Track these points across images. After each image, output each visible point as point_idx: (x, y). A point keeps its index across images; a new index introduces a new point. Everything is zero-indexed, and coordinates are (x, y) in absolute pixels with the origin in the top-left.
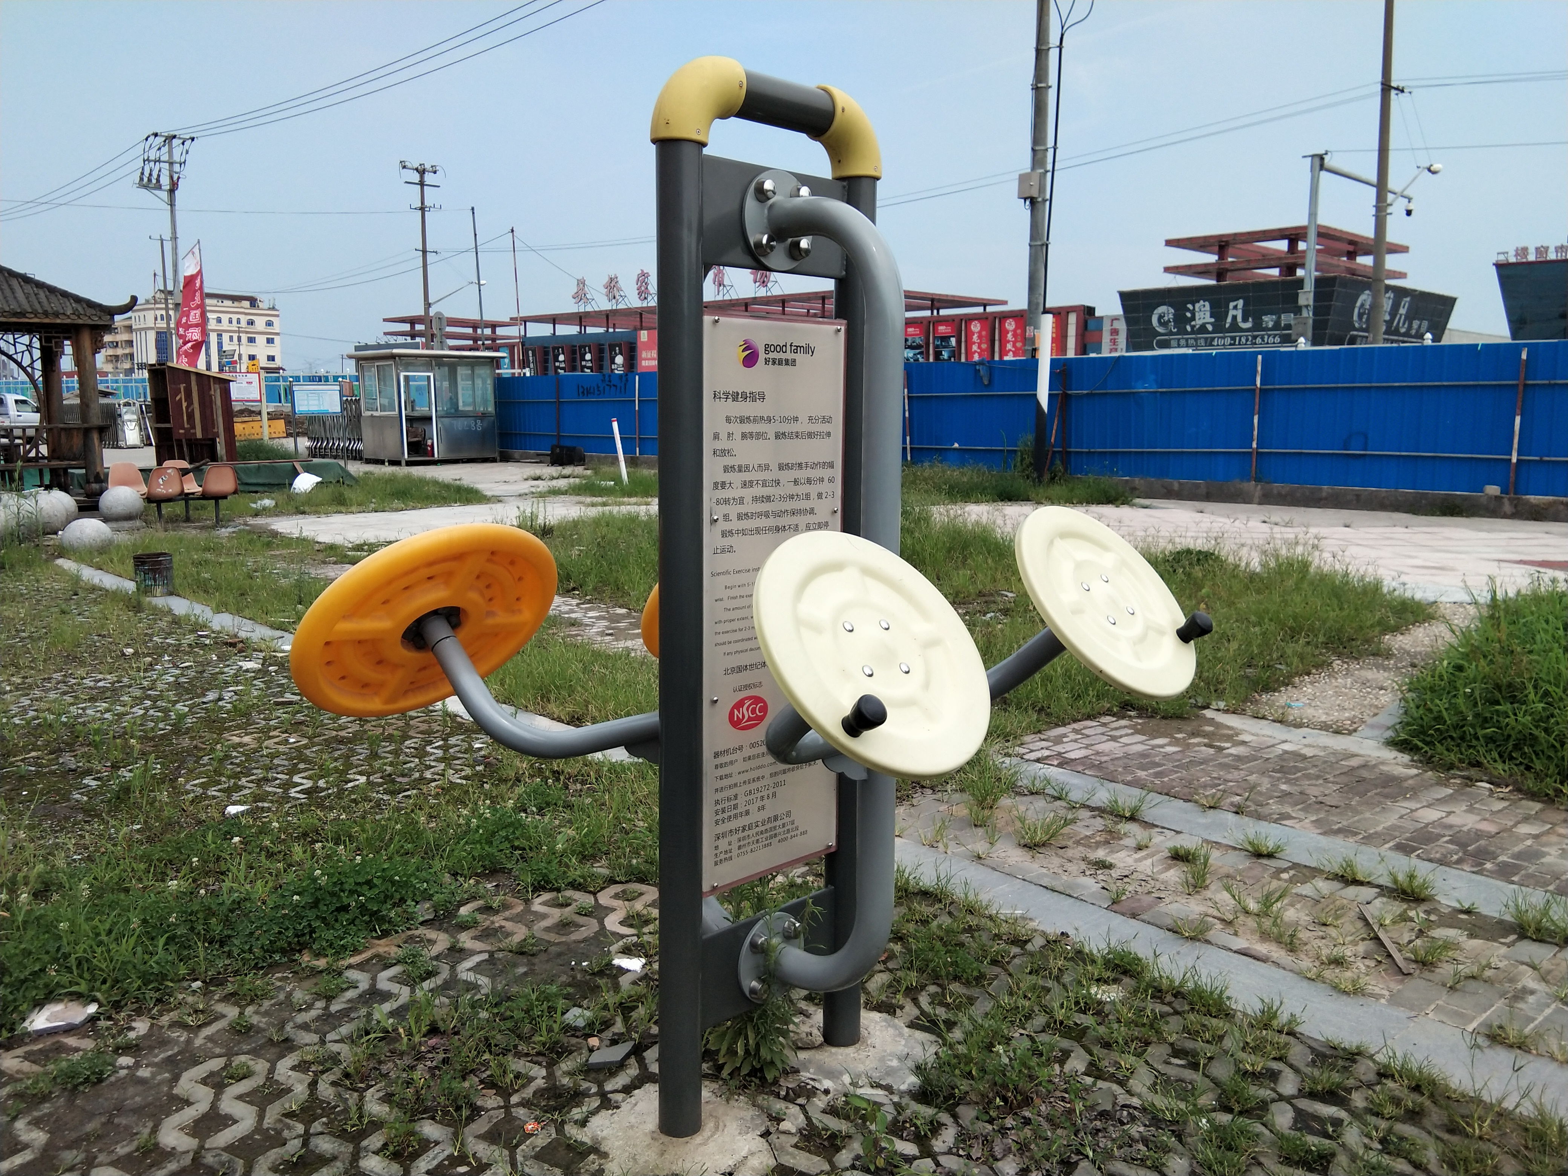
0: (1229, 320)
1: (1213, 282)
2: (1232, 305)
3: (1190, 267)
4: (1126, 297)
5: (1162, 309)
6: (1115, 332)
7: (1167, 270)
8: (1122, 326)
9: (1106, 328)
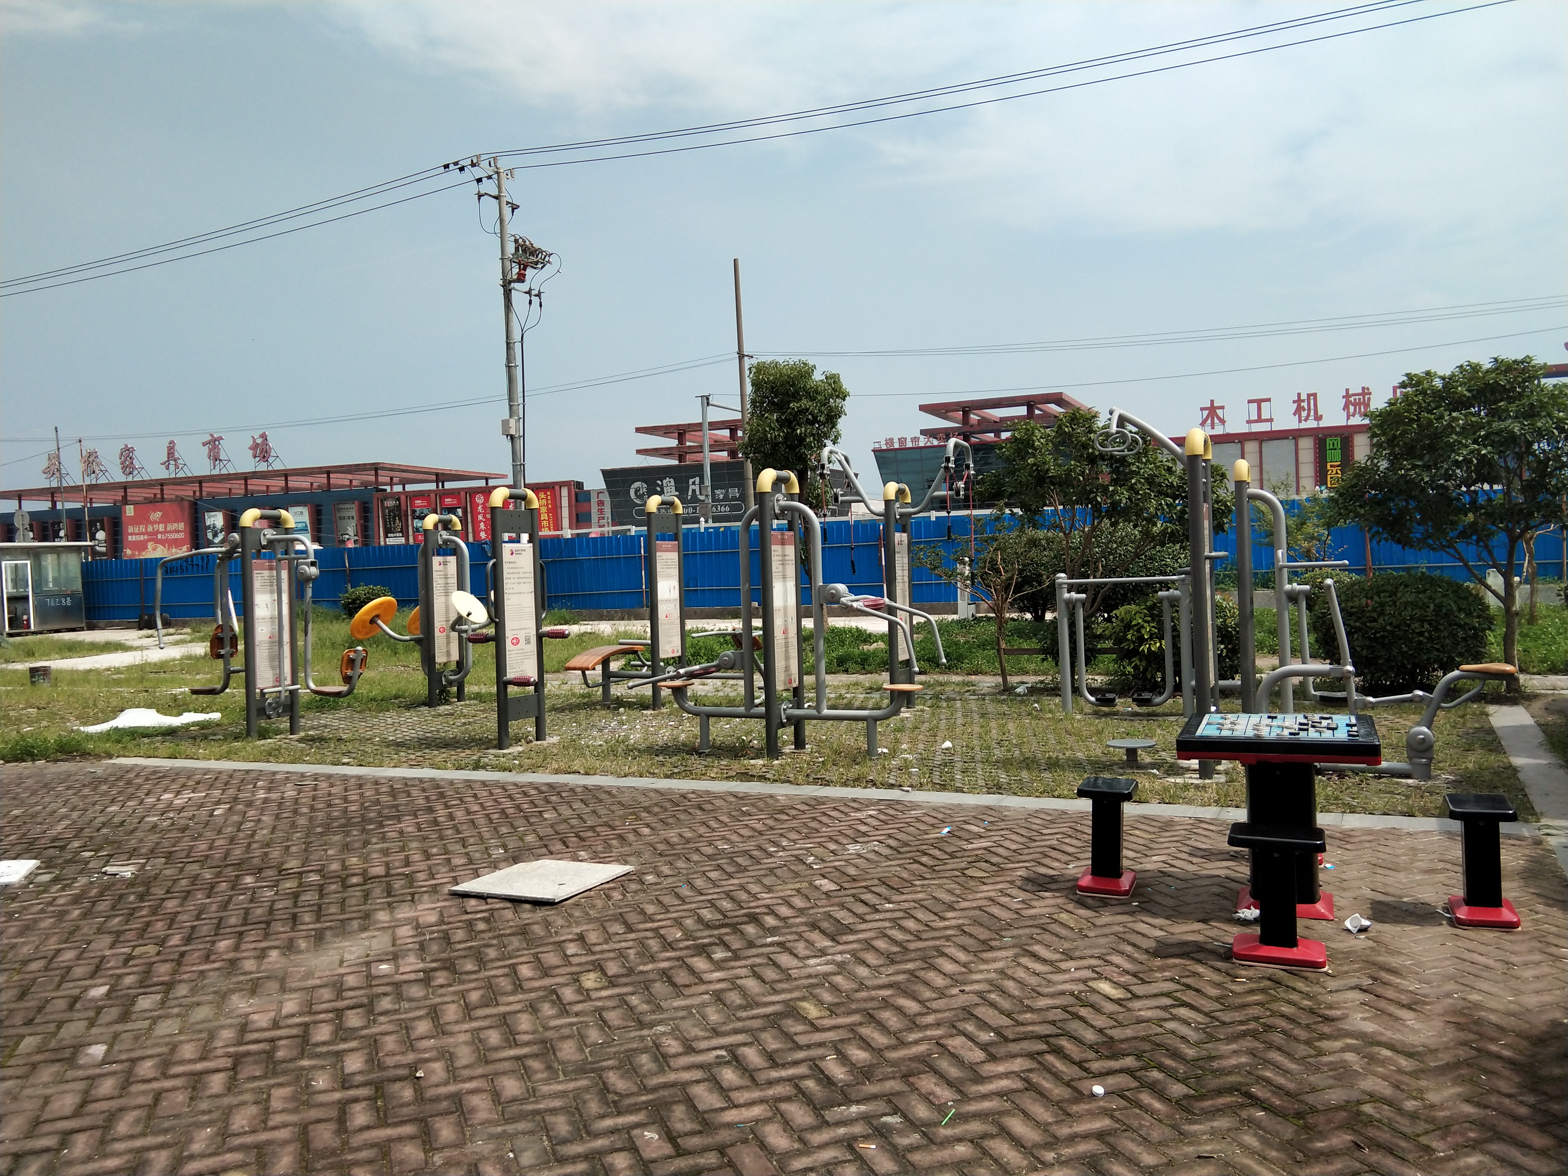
0: (690, 493)
1: (676, 462)
2: (691, 481)
3: (656, 450)
4: (608, 475)
5: (637, 484)
6: (601, 503)
7: (639, 452)
8: (606, 498)
9: (594, 500)
